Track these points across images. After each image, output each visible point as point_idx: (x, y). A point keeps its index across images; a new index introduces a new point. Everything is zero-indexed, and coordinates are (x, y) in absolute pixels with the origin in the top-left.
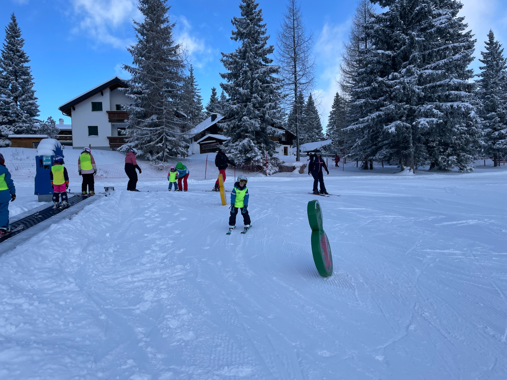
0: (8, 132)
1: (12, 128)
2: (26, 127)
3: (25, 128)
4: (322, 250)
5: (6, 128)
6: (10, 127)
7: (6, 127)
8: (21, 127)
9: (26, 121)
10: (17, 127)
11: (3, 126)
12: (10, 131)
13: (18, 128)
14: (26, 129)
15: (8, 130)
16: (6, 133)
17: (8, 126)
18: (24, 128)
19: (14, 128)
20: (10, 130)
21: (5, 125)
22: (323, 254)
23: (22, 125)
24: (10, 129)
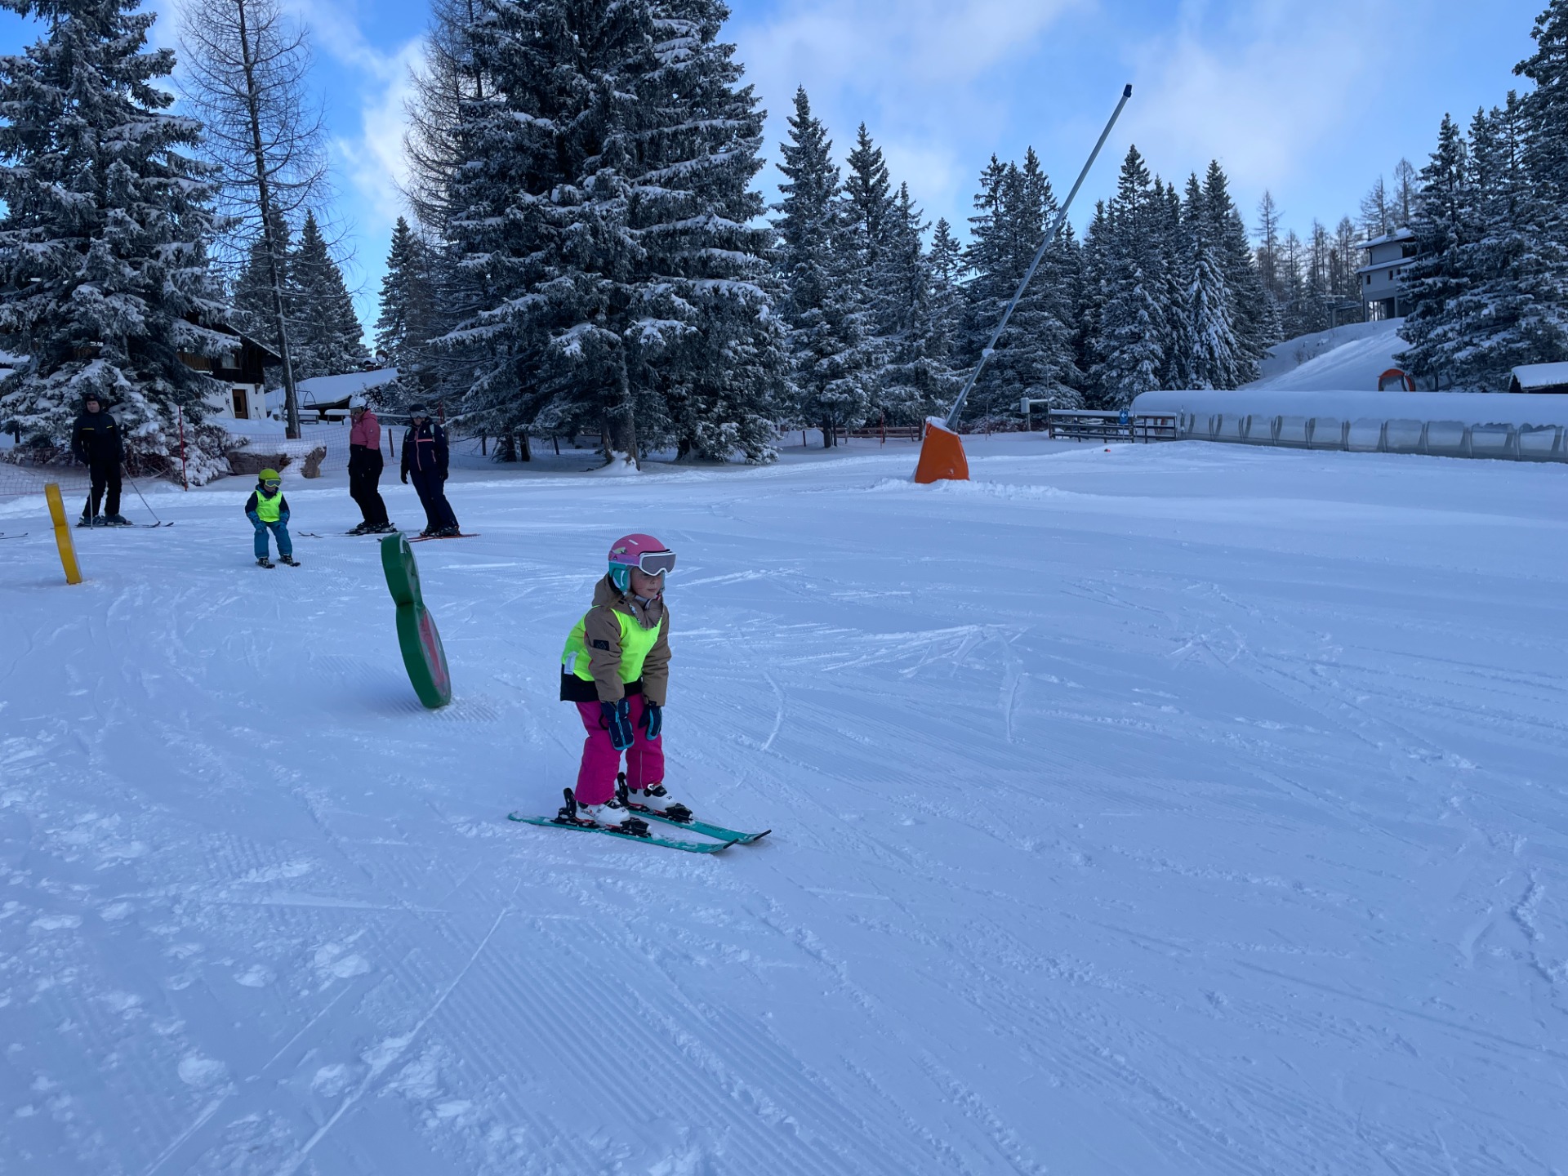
4: (424, 646)
22: (427, 655)
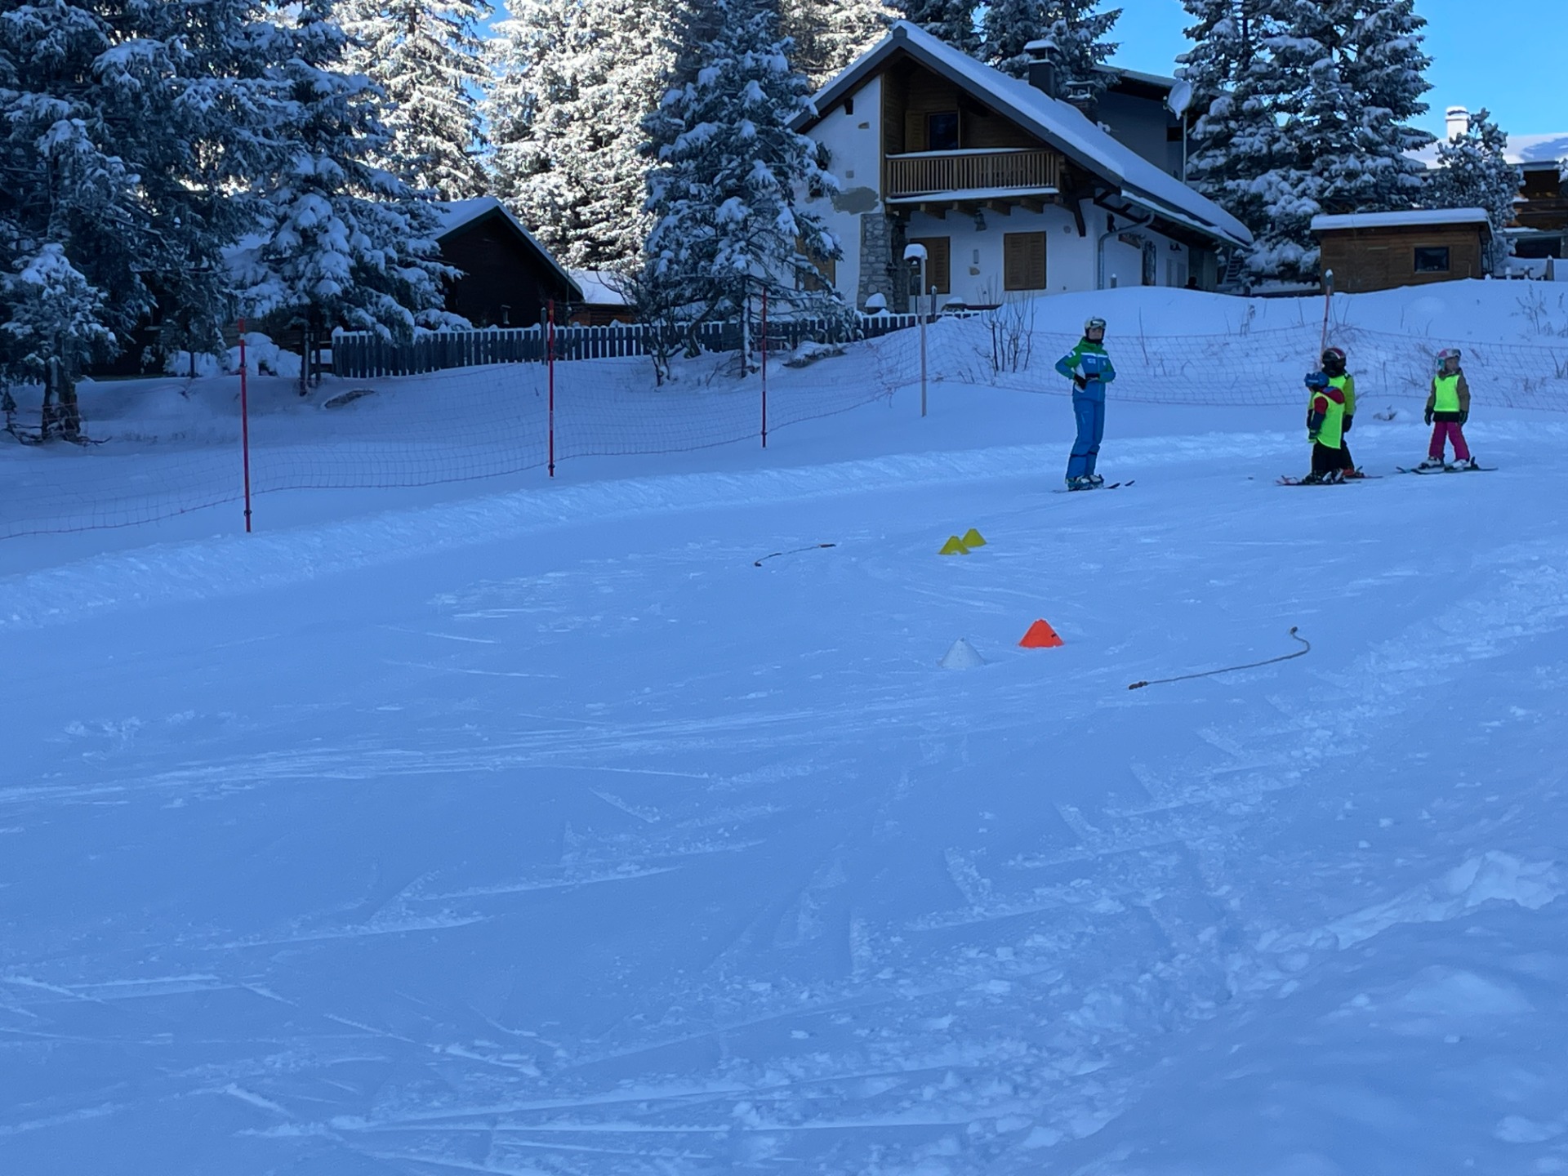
0: (1296, 203)
1: (1313, 183)
2: (1374, 174)
3: (1373, 180)
5: (1285, 186)
6: (1301, 180)
7: (1285, 178)
8: (1351, 175)
9: (1379, 144)
10: (1331, 179)
11: (1273, 175)
12: (1305, 200)
13: (1339, 183)
14: (1375, 185)
15: (1295, 192)
16: (1290, 208)
17: (1294, 174)
18: (1367, 177)
19: (1320, 181)
20: (1303, 194)
21: (1281, 172)
23: (1359, 166)
24: (1301, 186)
